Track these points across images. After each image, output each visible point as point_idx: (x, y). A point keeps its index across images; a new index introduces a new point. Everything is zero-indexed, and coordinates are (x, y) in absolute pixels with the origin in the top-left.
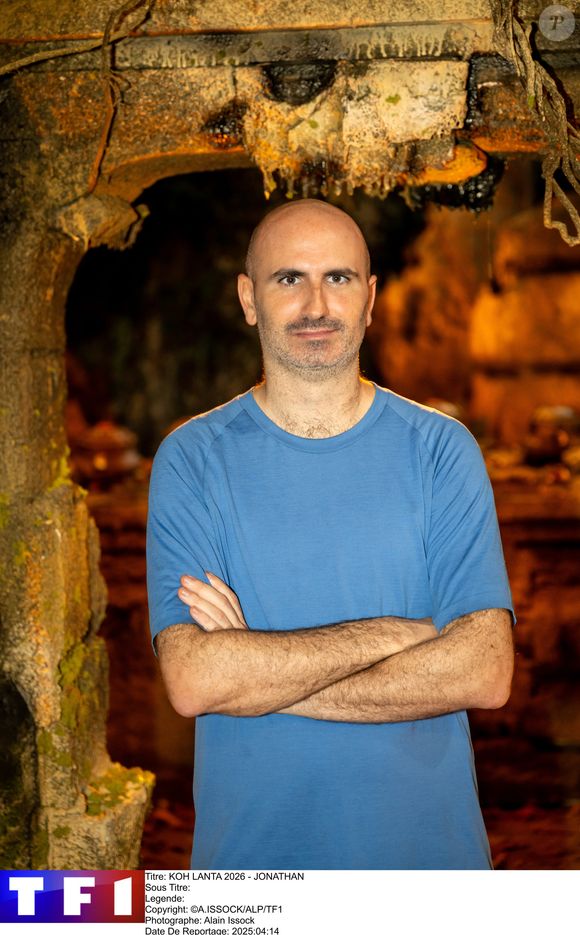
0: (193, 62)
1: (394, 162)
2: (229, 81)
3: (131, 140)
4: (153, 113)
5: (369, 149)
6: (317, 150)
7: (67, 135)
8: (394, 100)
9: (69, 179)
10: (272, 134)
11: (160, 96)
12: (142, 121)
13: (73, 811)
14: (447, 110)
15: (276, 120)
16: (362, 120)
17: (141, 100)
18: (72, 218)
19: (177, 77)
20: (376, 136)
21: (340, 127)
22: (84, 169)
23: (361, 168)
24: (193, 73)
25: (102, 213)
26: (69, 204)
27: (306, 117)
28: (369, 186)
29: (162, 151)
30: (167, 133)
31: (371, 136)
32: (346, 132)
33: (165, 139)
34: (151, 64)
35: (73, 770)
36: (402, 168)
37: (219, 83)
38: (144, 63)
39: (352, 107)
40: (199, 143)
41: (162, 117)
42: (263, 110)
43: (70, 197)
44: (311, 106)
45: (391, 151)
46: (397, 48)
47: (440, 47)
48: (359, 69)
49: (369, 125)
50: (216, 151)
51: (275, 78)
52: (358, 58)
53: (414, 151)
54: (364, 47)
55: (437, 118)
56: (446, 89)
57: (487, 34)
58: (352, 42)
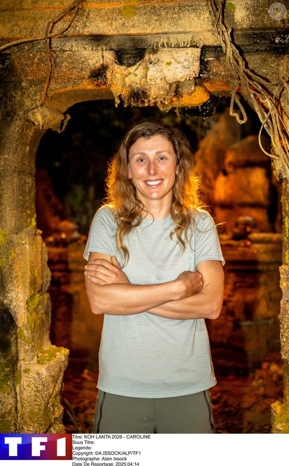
0: (86, 48)
1: (170, 92)
2: (101, 56)
3: (60, 81)
4: (69, 70)
5: (158, 86)
6: (137, 86)
7: (33, 80)
8: (169, 64)
9: (34, 98)
10: (119, 80)
11: (71, 62)
12: (64, 74)
13: (32, 362)
14: (191, 69)
15: (120, 73)
16: (156, 73)
17: (64, 65)
18: (35, 115)
19: (79, 55)
20: (161, 80)
21: (146, 76)
22: (40, 94)
23: (155, 94)
24: (86, 53)
25: (47, 113)
26: (34, 109)
27: (132, 72)
28: (159, 102)
29: (73, 87)
30: (74, 79)
31: (160, 80)
32: (149, 78)
33: (74, 82)
34: (68, 50)
35: (32, 345)
36: (173, 94)
37: (96, 57)
38: (66, 49)
39: (151, 67)
40: (89, 84)
41: (73, 72)
42: (115, 69)
43: (34, 106)
44: (135, 67)
45: (168, 86)
46: (171, 43)
47: (189, 43)
48: (155, 51)
49: (159, 75)
50: (95, 88)
51: (120, 57)
52: (155, 47)
53: (178, 87)
54: (157, 43)
55: (187, 72)
56: (191, 60)
57: (209, 37)
58: (152, 40)
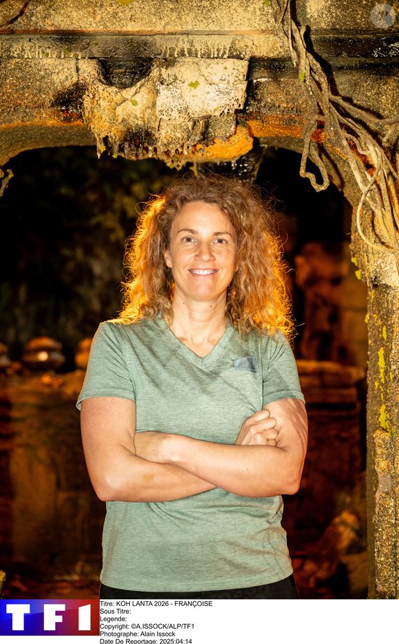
0: (47, 55)
1: (192, 134)
2: (74, 69)
4: (17, 91)
5: (174, 122)
6: (137, 122)
8: (194, 85)
10: (104, 110)
11: (22, 78)
12: (8, 97)
14: (232, 95)
15: (107, 99)
16: (170, 99)
19: (35, 65)
20: (180, 112)
21: (154, 104)
23: (168, 137)
24: (47, 62)
27: (129, 97)
28: (173, 151)
29: (23, 121)
30: (27, 108)
31: (177, 112)
32: (158, 108)
33: (25, 112)
34: (16, 56)
36: (197, 138)
38: (12, 54)
39: (163, 90)
40: (51, 117)
41: (23, 94)
42: (98, 91)
44: (133, 89)
45: (190, 124)
46: (196, 50)
47: (227, 52)
48: (169, 62)
49: (176, 103)
50: (62, 124)
51: (107, 71)
52: (168, 56)
53: (207, 126)
54: (173, 49)
55: (224, 100)
56: (232, 79)
57: (262, 43)
58: (163, 45)
